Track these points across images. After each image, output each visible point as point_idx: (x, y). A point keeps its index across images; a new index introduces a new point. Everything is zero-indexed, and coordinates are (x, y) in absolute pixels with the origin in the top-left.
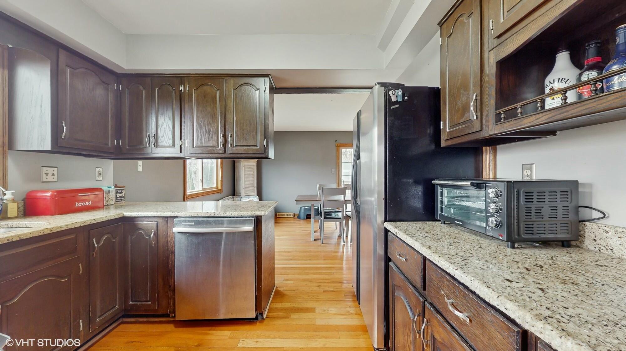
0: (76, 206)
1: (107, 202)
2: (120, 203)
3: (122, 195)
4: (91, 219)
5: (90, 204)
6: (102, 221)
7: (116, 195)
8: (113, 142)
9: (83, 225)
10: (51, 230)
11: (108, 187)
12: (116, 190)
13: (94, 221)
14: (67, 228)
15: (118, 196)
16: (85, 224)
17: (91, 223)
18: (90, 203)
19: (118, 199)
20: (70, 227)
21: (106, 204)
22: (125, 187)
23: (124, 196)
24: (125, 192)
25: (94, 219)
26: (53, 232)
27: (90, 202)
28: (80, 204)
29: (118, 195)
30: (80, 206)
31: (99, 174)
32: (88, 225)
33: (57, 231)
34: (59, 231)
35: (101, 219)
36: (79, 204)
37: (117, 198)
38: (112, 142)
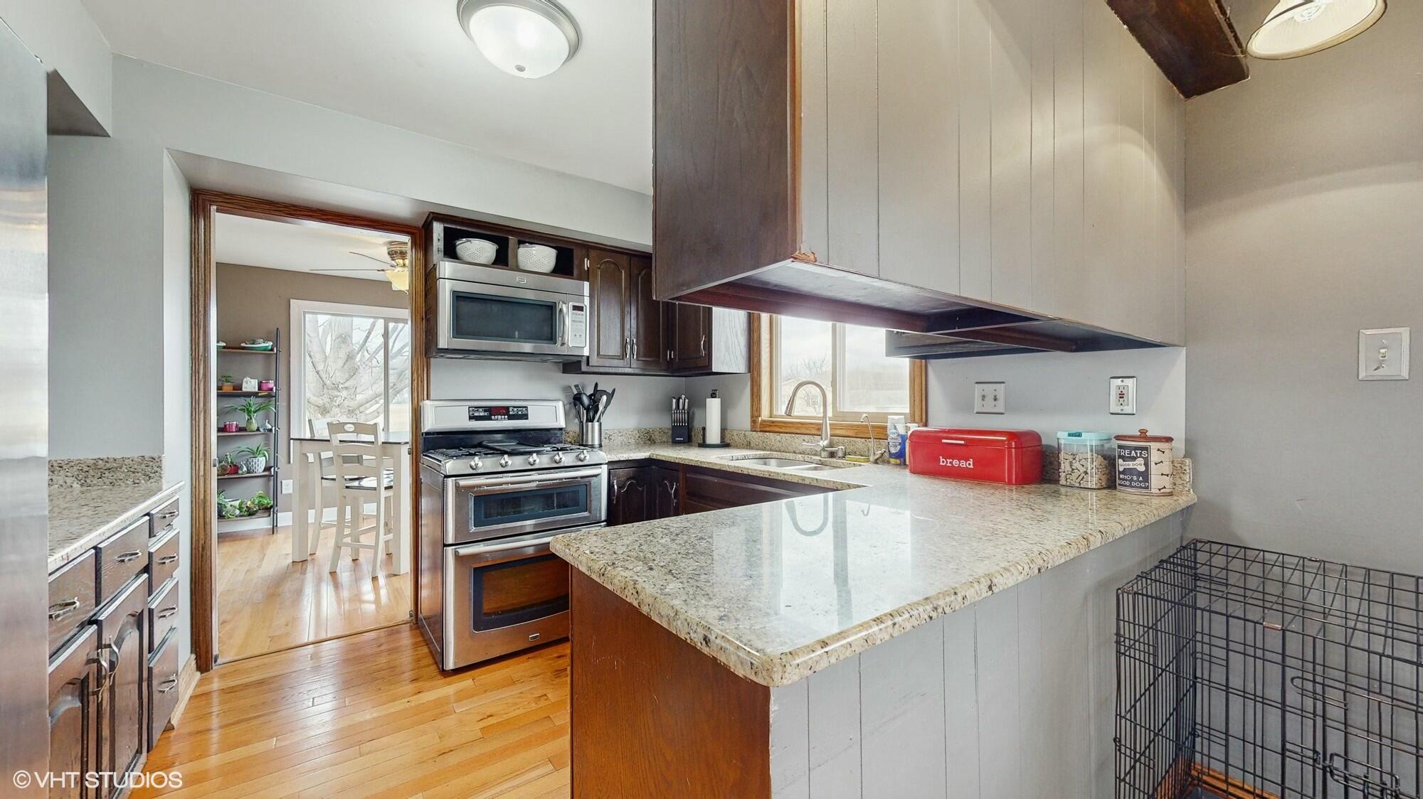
3: (1137, 465)
11: (1070, 435)
12: (1120, 447)
15: (1119, 468)
19: (1121, 477)
23: (1141, 468)
24: (1151, 459)
28: (949, 461)
30: (949, 465)
36: (947, 462)
37: (1119, 473)
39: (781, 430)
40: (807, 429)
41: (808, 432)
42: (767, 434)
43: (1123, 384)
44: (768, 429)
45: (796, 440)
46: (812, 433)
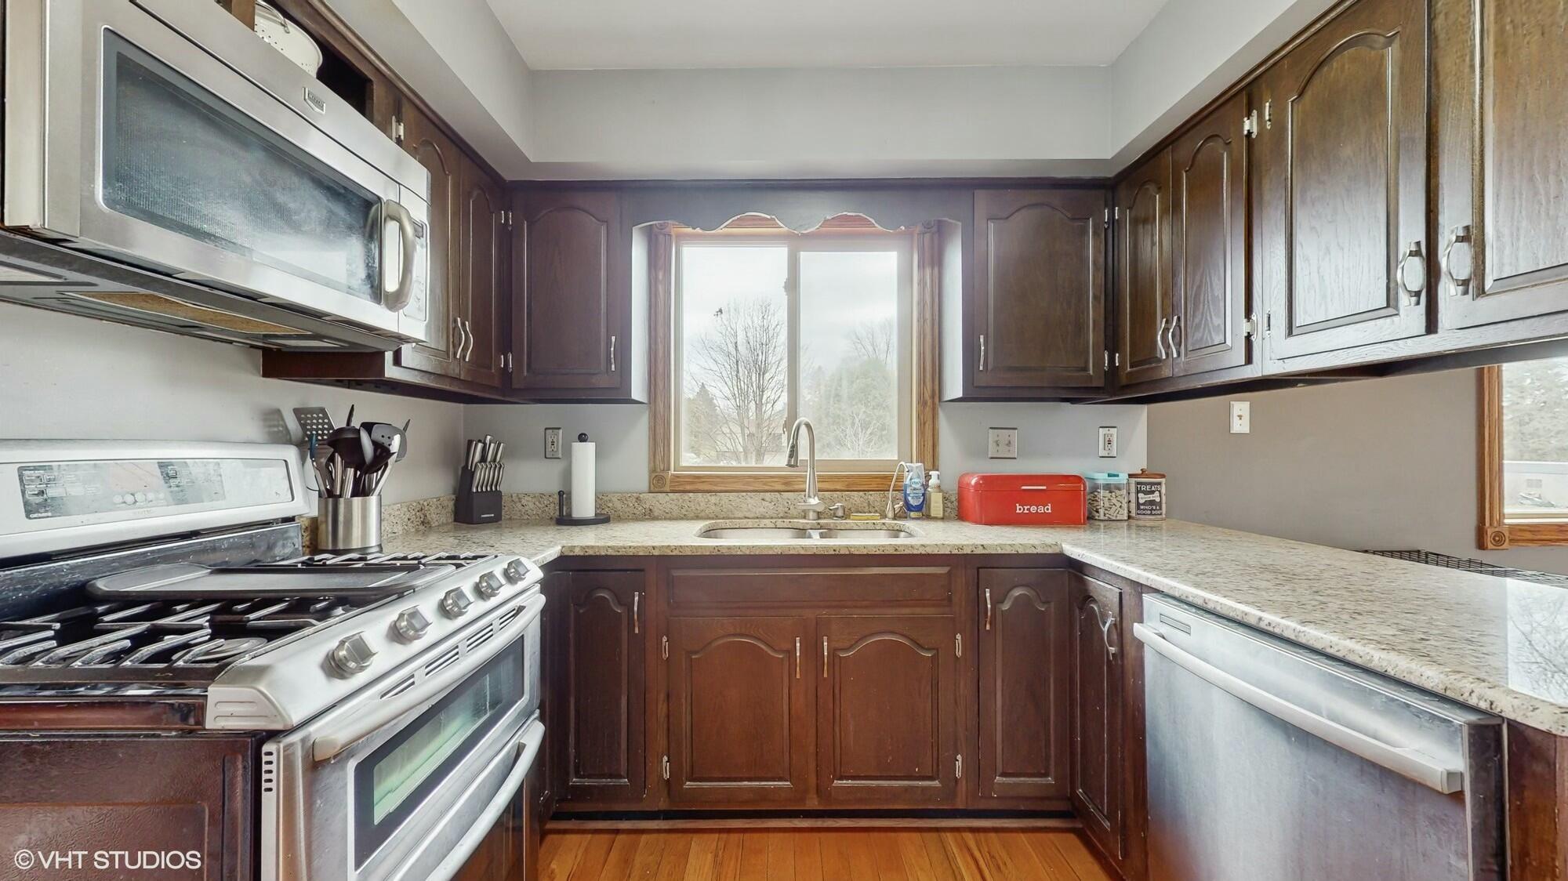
0: (1018, 511)
1: (1106, 512)
2: (1147, 520)
3: (1156, 497)
4: (976, 543)
5: (1050, 511)
6: (1000, 551)
7: (1138, 498)
8: (1099, 362)
9: (956, 552)
10: (896, 550)
11: (1109, 475)
12: (1138, 483)
13: (982, 548)
14: (923, 552)
15: (1141, 501)
16: (961, 552)
17: (974, 553)
18: (1048, 509)
19: (1142, 507)
20: (929, 551)
21: (1106, 518)
22: (1163, 476)
23: (1158, 500)
24: (1163, 491)
25: (982, 545)
26: (898, 553)
27: (1050, 508)
28: (1026, 508)
29: (1143, 498)
30: (1026, 511)
31: (1107, 443)
32: (967, 554)
33: (905, 553)
34: (910, 554)
35: (998, 548)
36: (1024, 509)
37: (1138, 505)
38: (1096, 361)
39: (716, 488)
40: (765, 484)
41: (767, 488)
42: (691, 495)
43: (1108, 432)
44: (688, 487)
45: (749, 500)
46: (776, 488)
